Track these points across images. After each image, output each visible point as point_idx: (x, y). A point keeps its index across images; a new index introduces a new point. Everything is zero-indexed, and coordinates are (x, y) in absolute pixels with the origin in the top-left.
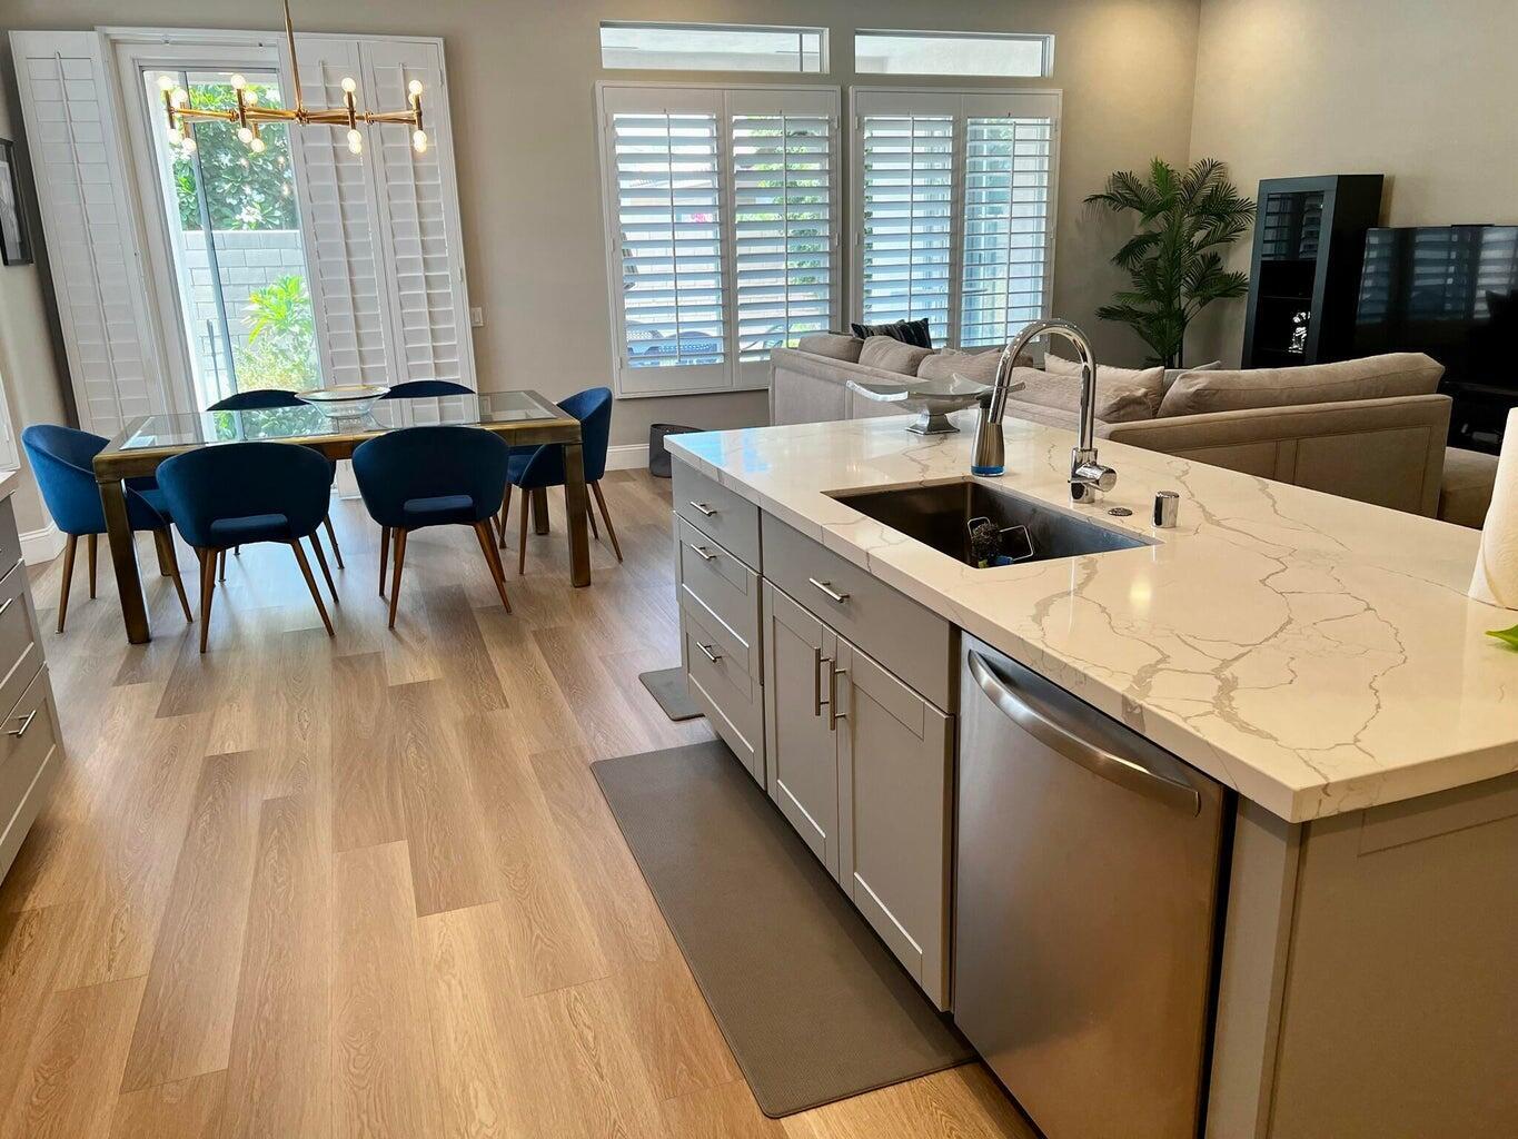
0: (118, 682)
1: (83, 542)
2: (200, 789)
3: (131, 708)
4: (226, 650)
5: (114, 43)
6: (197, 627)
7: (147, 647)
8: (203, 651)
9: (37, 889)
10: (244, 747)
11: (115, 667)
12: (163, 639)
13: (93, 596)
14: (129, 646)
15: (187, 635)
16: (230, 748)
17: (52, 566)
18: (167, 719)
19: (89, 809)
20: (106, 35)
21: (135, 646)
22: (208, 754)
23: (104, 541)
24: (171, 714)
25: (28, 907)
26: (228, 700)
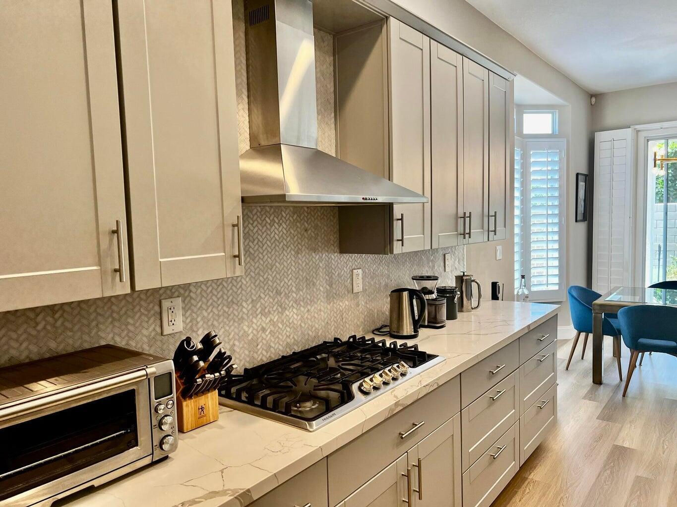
0: (585, 398)
1: (583, 335)
2: (608, 458)
3: (587, 411)
4: (634, 398)
5: (638, 131)
6: (624, 384)
7: (600, 386)
8: (624, 396)
9: (535, 471)
10: (633, 447)
11: (585, 391)
12: (607, 385)
13: (582, 358)
14: (593, 384)
15: (618, 386)
16: (626, 445)
17: (569, 342)
18: (601, 421)
19: (561, 448)
20: (635, 129)
21: (595, 385)
22: (615, 443)
23: (591, 336)
24: (603, 419)
25: (530, 477)
26: (630, 422)
